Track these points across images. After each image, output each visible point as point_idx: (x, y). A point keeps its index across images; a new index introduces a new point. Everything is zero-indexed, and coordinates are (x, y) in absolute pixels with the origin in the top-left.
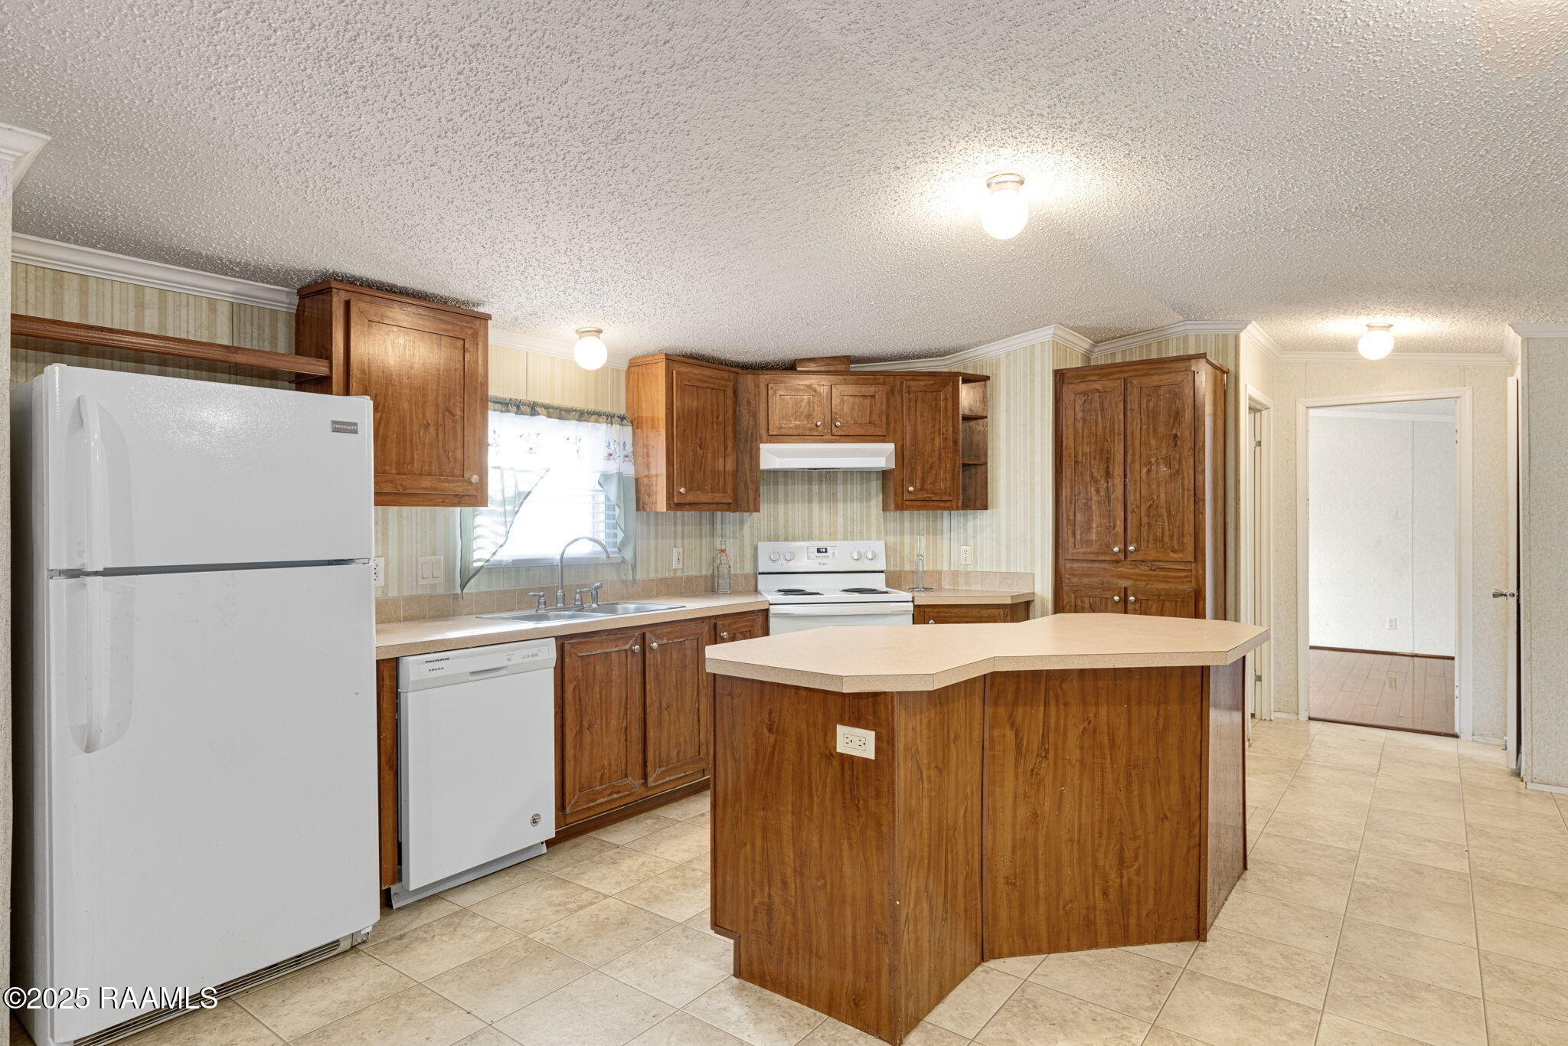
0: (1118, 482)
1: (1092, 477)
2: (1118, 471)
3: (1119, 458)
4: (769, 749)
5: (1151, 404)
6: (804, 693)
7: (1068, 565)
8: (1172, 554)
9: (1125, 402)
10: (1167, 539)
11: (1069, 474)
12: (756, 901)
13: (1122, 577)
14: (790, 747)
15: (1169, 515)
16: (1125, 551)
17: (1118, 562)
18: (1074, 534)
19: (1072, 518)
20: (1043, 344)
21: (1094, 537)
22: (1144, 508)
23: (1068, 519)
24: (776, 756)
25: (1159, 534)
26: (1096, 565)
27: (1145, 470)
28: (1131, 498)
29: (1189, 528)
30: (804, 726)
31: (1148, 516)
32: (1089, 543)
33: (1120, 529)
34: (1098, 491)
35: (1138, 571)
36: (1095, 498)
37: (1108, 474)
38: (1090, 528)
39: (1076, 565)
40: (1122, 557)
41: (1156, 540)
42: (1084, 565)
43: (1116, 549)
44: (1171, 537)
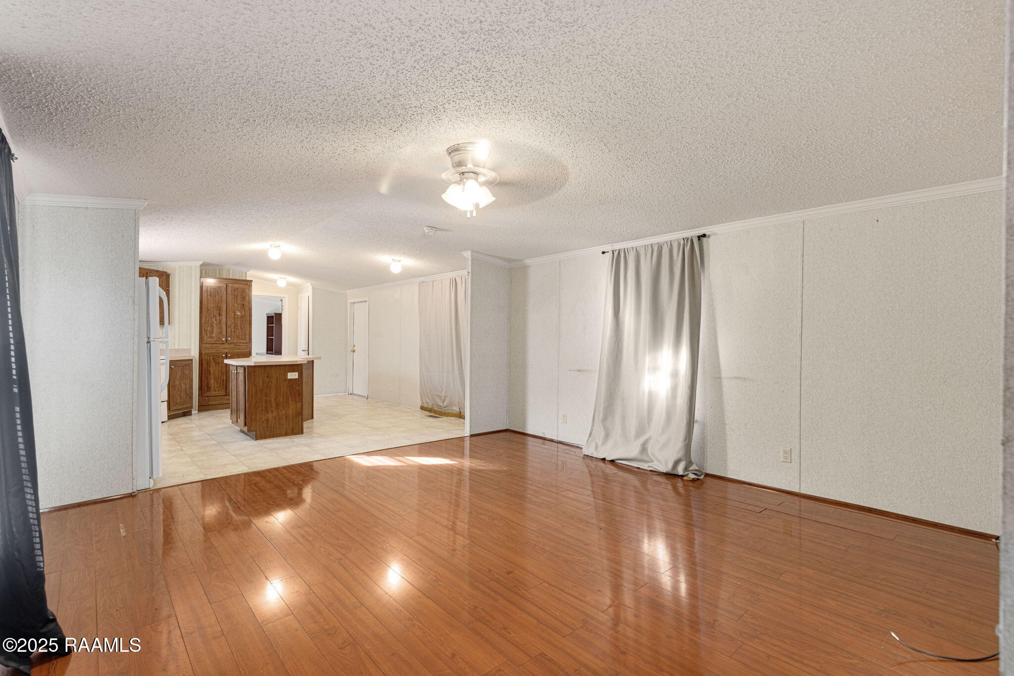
0: (224, 318)
1: (214, 315)
2: (224, 314)
3: (224, 309)
4: (267, 382)
5: (235, 293)
6: (278, 367)
7: (204, 345)
8: (242, 341)
9: (227, 291)
10: (240, 336)
11: (205, 314)
12: (263, 420)
13: (224, 348)
14: (274, 381)
15: (241, 328)
16: (227, 340)
17: (223, 344)
18: (207, 334)
19: (206, 328)
20: (196, 266)
21: (214, 335)
22: (233, 326)
23: (205, 329)
24: (270, 384)
25: (238, 335)
26: (214, 345)
27: (233, 314)
28: (228, 323)
29: (247, 333)
30: (278, 375)
31: (234, 329)
32: (212, 337)
33: (224, 332)
34: (216, 320)
35: (230, 346)
36: (215, 322)
37: (220, 314)
38: (213, 332)
39: (207, 345)
40: (225, 342)
41: (237, 336)
42: (210, 345)
43: (224, 339)
44: (242, 335)
